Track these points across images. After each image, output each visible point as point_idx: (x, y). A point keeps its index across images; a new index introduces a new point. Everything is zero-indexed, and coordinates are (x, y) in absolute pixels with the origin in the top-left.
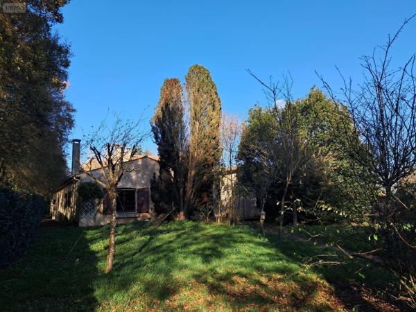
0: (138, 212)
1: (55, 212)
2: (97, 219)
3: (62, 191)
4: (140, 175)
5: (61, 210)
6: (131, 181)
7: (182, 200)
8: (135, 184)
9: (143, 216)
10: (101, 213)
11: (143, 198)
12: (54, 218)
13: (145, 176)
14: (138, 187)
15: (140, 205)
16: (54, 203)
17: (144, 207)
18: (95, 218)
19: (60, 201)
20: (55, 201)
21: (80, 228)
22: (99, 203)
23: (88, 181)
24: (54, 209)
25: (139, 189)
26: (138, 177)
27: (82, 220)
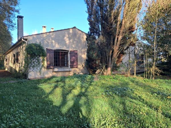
0: (71, 68)
1: (7, 66)
2: (42, 73)
3: (12, 53)
4: (71, 41)
5: (11, 65)
6: (66, 45)
7: (110, 59)
8: (68, 47)
9: (74, 70)
10: (44, 68)
11: (74, 58)
12: (6, 69)
13: (75, 42)
14: (70, 50)
15: (72, 63)
16: (6, 61)
17: (75, 64)
18: (40, 72)
19: (10, 59)
20: (7, 60)
21: (29, 79)
22: (43, 60)
23: (34, 43)
24: (7, 64)
25: (71, 51)
26: (70, 42)
27: (30, 73)
